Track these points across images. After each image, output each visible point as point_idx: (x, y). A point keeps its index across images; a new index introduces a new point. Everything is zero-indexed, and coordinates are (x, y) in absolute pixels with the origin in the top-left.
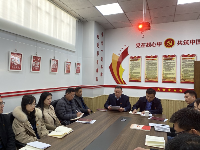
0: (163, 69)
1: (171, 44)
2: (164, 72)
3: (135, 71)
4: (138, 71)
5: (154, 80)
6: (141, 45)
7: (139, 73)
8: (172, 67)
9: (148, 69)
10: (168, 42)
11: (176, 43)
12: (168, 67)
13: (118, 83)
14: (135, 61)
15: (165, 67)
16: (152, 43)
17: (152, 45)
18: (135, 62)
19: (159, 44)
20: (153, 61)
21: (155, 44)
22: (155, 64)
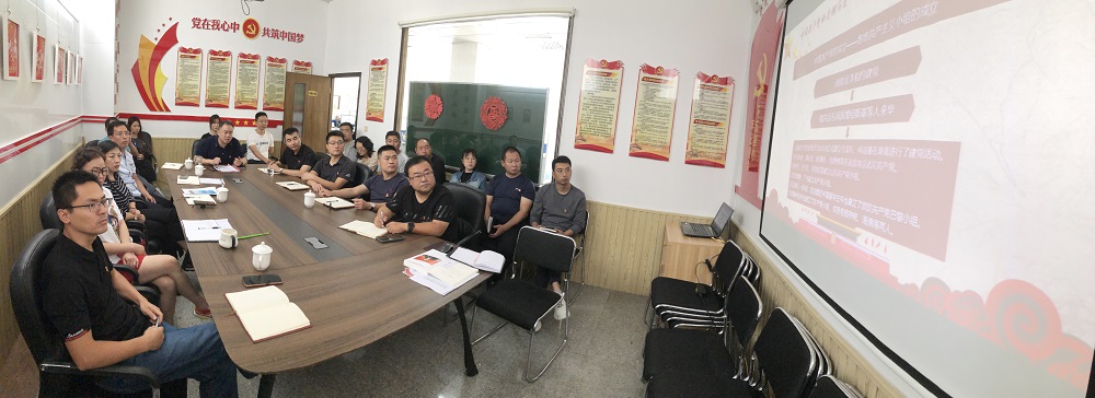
0: (239, 82)
1: (253, 32)
2: (239, 88)
3: (190, 82)
4: (194, 83)
5: (222, 102)
6: (201, 23)
7: (195, 86)
8: (253, 79)
9: (213, 79)
10: (249, 27)
11: (261, 31)
12: (246, 79)
13: (151, 108)
14: (190, 60)
15: (241, 78)
16: (222, 23)
17: (223, 26)
18: (190, 62)
19: (235, 27)
20: (223, 64)
21: (226, 27)
22: (226, 71)
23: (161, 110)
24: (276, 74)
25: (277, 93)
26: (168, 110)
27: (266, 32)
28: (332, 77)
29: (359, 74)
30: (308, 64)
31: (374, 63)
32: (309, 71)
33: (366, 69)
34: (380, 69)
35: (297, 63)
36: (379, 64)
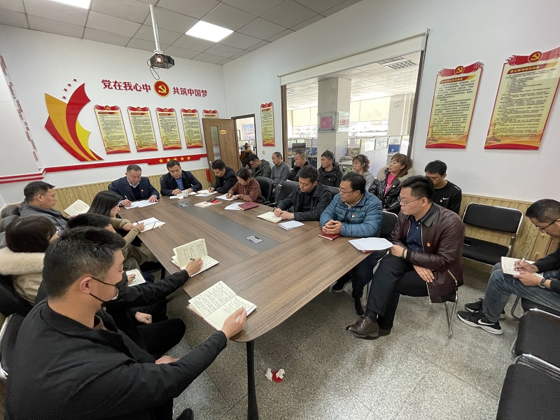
0: (162, 130)
1: (165, 91)
2: (164, 135)
3: (115, 134)
4: (121, 134)
5: (151, 147)
6: (112, 84)
7: (123, 137)
8: (173, 127)
9: (137, 129)
10: (160, 87)
11: (171, 90)
12: (168, 127)
13: (82, 159)
14: (109, 116)
15: (162, 127)
16: (133, 85)
17: (135, 87)
18: (110, 118)
19: (147, 88)
20: (143, 117)
21: (138, 88)
22: (148, 122)
23: (93, 159)
24: (191, 121)
25: (195, 135)
26: (100, 159)
27: (176, 90)
28: (234, 119)
29: (253, 115)
30: (214, 112)
31: (263, 106)
32: (216, 116)
33: (258, 111)
34: (268, 110)
35: (206, 112)
36: (266, 107)
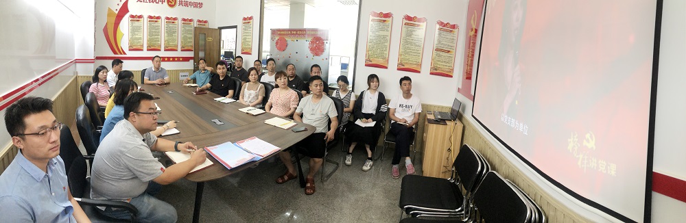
0: (166, 35)
1: (173, 3)
2: (167, 38)
3: (137, 36)
5: (156, 48)
7: (140, 38)
8: (174, 32)
9: (150, 34)
11: (178, 3)
12: (170, 32)
13: (115, 53)
15: (167, 32)
18: (136, 24)
19: (162, 1)
20: (156, 24)
21: (157, 1)
22: (158, 28)
23: (121, 54)
24: (187, 28)
25: (189, 40)
26: (125, 54)
27: (181, 3)
28: (221, 28)
29: (236, 27)
30: (206, 22)
31: (245, 19)
32: (206, 26)
33: (240, 24)
34: (249, 23)
35: (199, 21)
36: (248, 20)
